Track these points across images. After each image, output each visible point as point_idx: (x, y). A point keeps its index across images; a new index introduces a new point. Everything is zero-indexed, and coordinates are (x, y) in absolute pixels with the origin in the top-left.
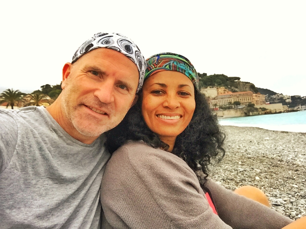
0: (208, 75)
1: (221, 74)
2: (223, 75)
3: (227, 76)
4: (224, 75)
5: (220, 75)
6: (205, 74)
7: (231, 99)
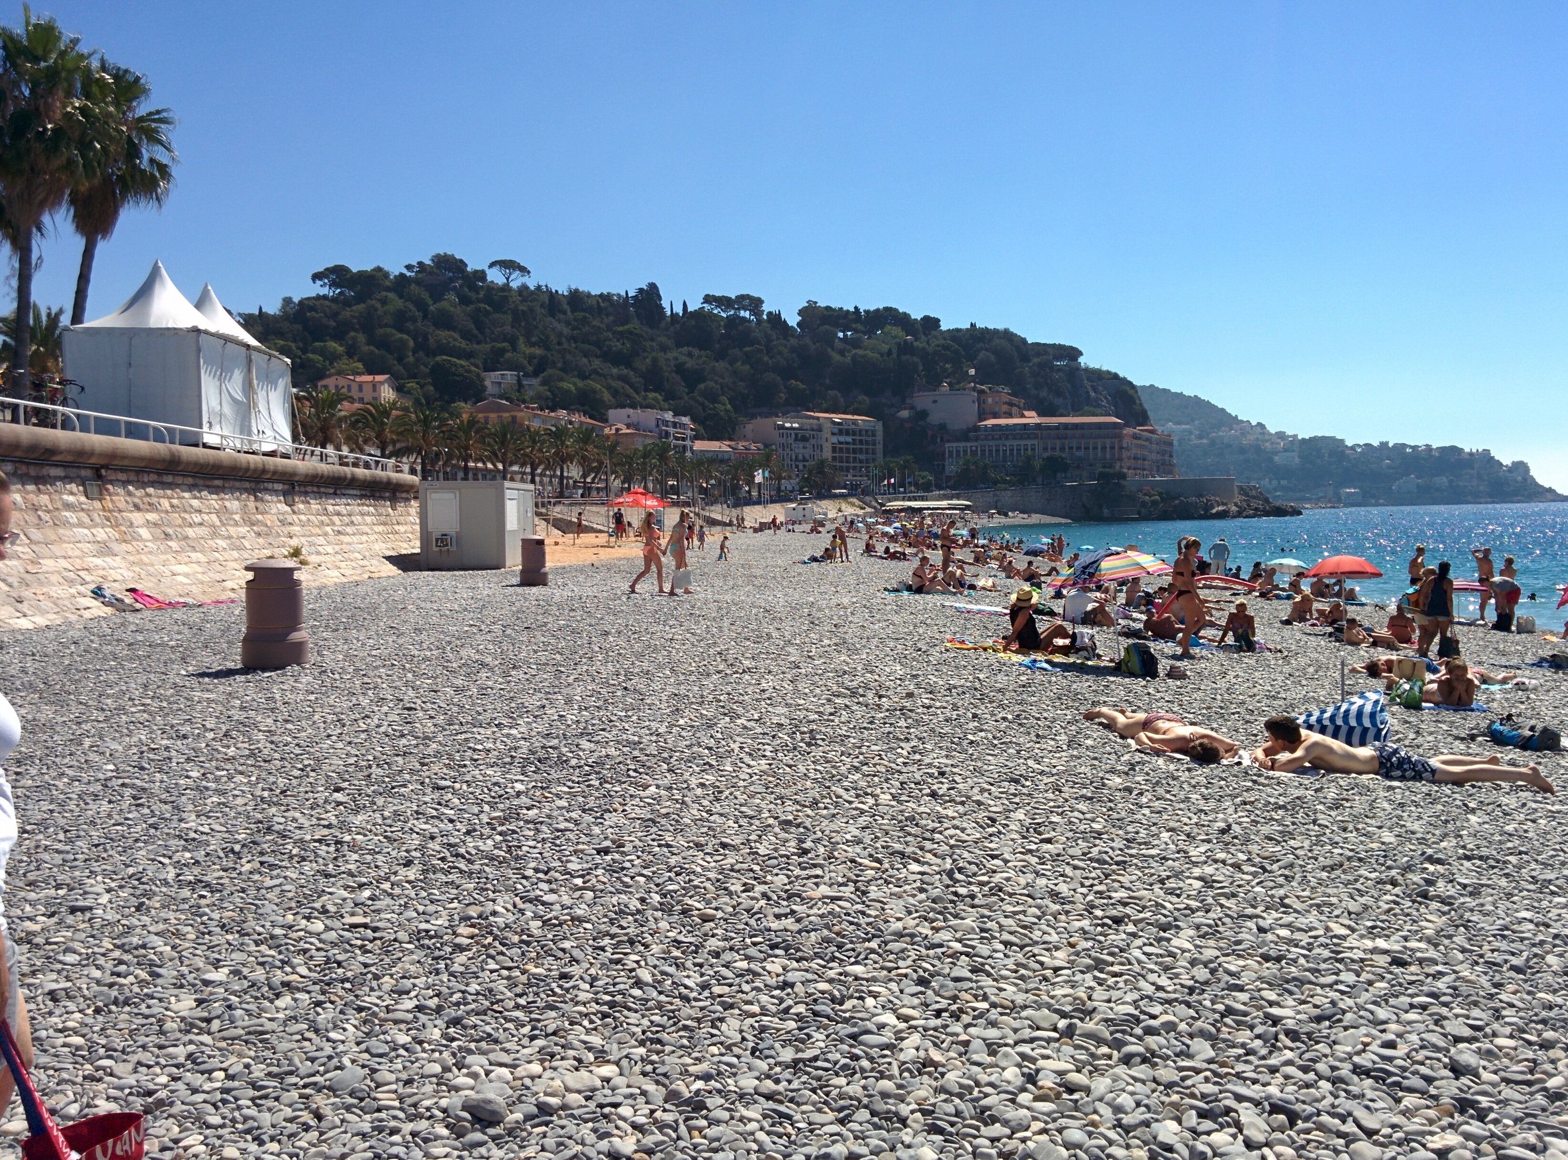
0: (944, 327)
1: (1000, 326)
2: (1007, 335)
3: (1024, 341)
4: (1012, 334)
5: (996, 331)
6: (931, 323)
7: (1035, 442)
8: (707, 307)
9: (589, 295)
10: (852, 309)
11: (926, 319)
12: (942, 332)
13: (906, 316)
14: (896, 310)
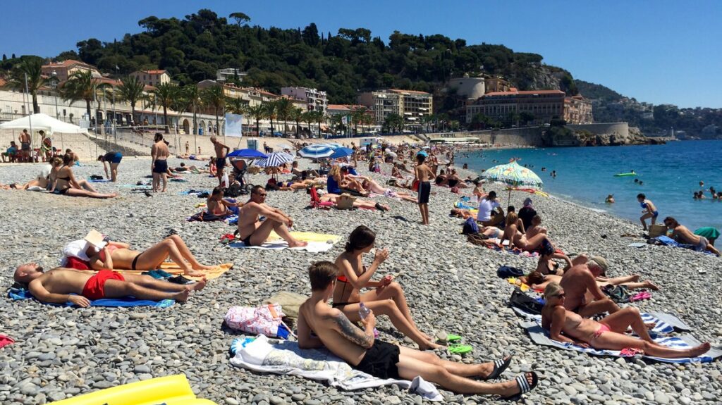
0: (468, 44)
1: (498, 43)
2: (502, 48)
3: (511, 51)
4: (505, 48)
5: (495, 47)
6: (461, 43)
7: (516, 104)
8: (341, 35)
9: (280, 30)
10: (418, 36)
11: (459, 40)
12: (467, 47)
13: (447, 39)
14: (443, 36)
